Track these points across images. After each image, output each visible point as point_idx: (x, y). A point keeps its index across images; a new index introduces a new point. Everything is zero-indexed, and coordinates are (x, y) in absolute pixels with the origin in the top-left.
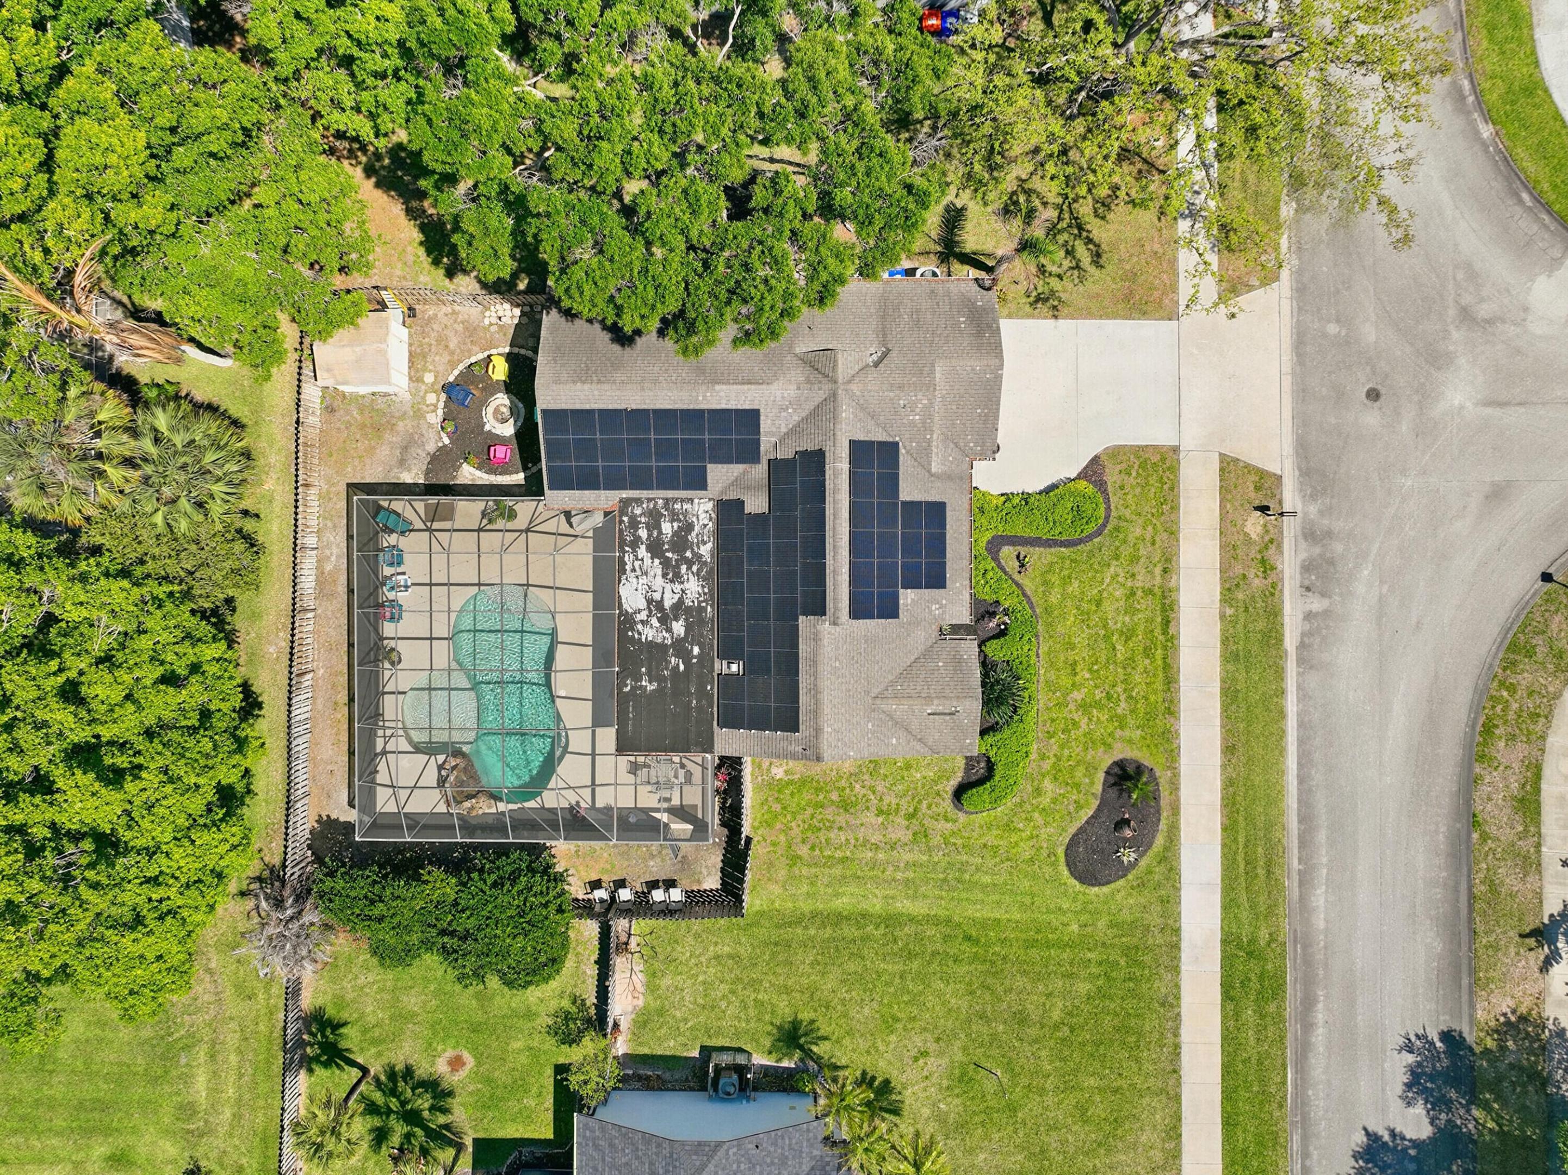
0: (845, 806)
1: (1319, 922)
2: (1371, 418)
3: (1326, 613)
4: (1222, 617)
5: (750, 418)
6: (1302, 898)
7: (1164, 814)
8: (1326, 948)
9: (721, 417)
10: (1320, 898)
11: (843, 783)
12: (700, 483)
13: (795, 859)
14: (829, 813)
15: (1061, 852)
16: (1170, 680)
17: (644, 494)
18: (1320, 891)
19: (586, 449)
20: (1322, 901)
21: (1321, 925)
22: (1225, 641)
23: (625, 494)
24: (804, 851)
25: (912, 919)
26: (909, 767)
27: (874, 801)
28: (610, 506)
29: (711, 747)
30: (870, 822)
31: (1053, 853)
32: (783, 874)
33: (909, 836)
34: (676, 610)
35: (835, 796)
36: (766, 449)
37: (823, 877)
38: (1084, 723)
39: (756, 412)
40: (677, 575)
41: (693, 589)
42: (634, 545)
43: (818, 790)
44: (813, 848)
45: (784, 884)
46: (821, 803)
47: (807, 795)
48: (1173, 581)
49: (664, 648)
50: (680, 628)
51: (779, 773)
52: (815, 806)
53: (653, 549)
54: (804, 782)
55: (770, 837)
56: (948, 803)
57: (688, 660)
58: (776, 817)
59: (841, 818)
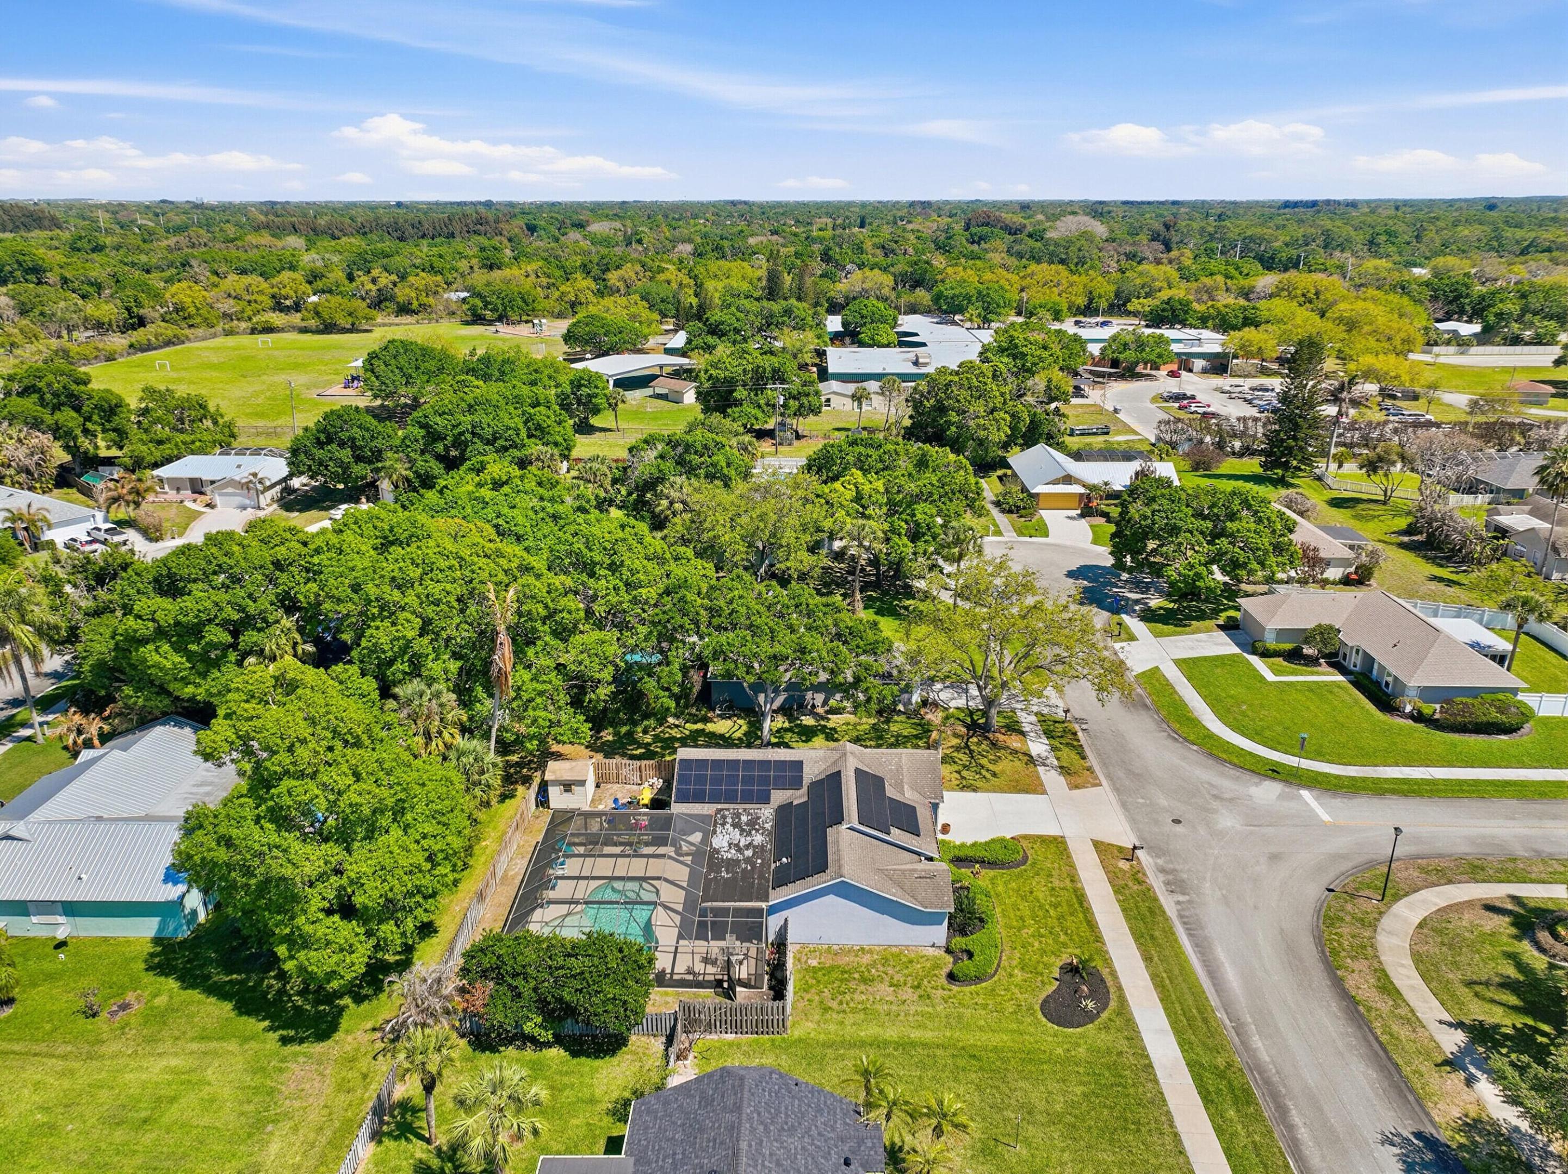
0: (864, 980)
1: (1265, 1057)
2: (1178, 829)
3: (1189, 902)
4: (1119, 901)
5: (798, 765)
6: (1242, 1043)
7: (1112, 990)
8: (1278, 1072)
9: (781, 764)
10: (1257, 1042)
11: (863, 969)
12: (766, 800)
13: (826, 1009)
14: (852, 985)
15: (1037, 1007)
16: (1092, 925)
17: (732, 806)
18: (1256, 1038)
19: (701, 779)
20: (1260, 1044)
21: (1267, 1059)
22: (1124, 910)
23: (719, 806)
24: (834, 1005)
25: (925, 1045)
26: (911, 962)
27: (887, 979)
28: (710, 812)
29: (766, 899)
30: (884, 990)
31: (1030, 1008)
32: (817, 1017)
33: (916, 997)
34: (747, 847)
35: (857, 976)
36: (806, 781)
37: (849, 1019)
38: (1036, 944)
39: (801, 762)
40: (749, 834)
41: (758, 839)
42: (723, 825)
43: (843, 972)
44: (841, 1003)
45: (818, 1023)
46: (846, 980)
47: (835, 975)
48: (1079, 885)
49: (738, 861)
50: (749, 853)
51: (814, 963)
52: (842, 981)
53: (735, 826)
54: (833, 968)
55: (807, 997)
56: (943, 981)
57: (753, 865)
58: (811, 987)
59: (862, 987)
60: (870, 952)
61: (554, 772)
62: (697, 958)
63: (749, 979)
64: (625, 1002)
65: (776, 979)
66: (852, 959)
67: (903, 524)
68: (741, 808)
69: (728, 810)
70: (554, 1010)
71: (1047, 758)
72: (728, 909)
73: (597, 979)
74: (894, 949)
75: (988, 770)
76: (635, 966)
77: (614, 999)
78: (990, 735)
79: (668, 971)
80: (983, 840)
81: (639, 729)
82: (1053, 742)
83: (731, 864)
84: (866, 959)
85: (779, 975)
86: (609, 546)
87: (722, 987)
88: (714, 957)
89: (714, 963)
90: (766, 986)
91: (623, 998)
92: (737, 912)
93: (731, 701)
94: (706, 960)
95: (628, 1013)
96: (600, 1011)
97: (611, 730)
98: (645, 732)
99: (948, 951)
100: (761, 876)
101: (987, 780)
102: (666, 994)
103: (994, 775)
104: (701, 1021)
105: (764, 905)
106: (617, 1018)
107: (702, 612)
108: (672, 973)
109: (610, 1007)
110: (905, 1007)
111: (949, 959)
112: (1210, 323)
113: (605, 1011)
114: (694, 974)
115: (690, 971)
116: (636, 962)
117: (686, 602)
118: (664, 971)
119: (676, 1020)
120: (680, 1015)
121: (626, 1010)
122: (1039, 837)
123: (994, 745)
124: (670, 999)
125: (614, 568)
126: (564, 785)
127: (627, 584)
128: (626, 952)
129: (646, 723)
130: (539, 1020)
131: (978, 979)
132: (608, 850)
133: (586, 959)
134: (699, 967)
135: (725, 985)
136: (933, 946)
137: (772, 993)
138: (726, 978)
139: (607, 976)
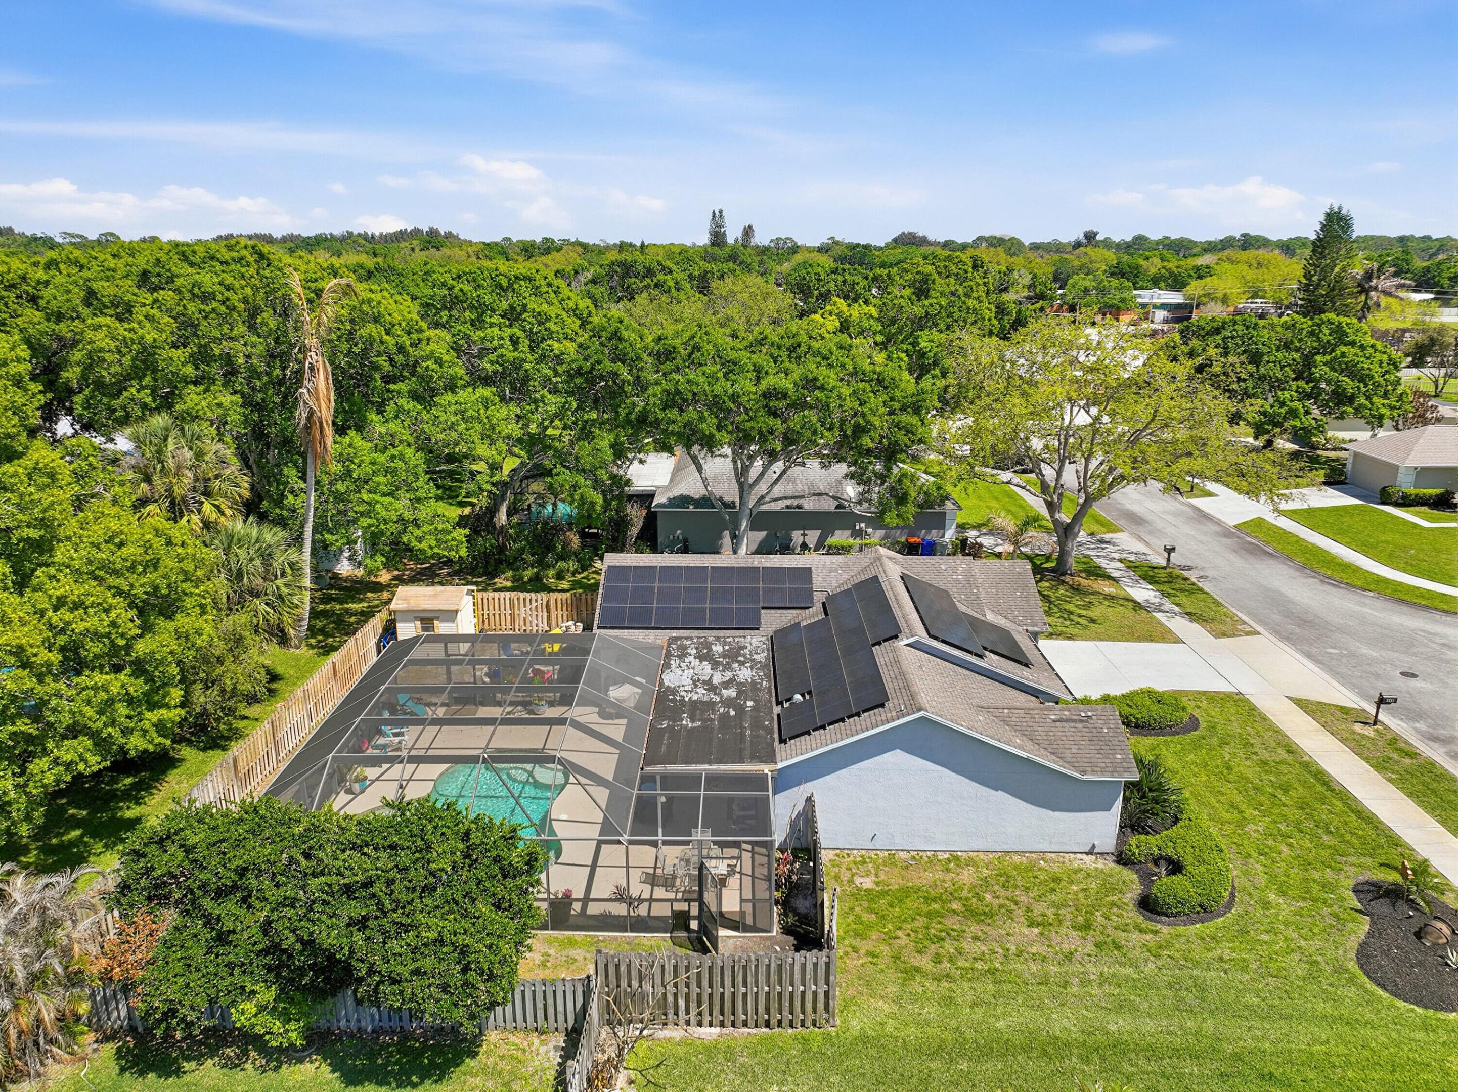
0: (971, 914)
2: (1418, 683)
4: (1391, 780)
5: (806, 573)
9: (776, 573)
11: (965, 894)
12: (752, 624)
13: (910, 973)
14: (953, 924)
15: (1353, 966)
17: (696, 634)
19: (644, 594)
23: (675, 634)
24: (925, 962)
26: (1057, 880)
27: (1019, 912)
28: (659, 642)
29: (771, 758)
30: (1021, 931)
31: (1339, 970)
32: (892, 989)
33: (1090, 948)
34: (727, 685)
35: (955, 906)
36: (819, 597)
37: (964, 992)
38: (1285, 849)
39: (809, 570)
40: (728, 667)
41: (745, 674)
42: (682, 657)
43: (928, 900)
44: (937, 959)
45: (898, 1001)
46: (937, 914)
47: (911, 904)
48: (1306, 758)
49: (711, 705)
50: (732, 692)
51: (868, 883)
52: (929, 915)
53: (701, 658)
54: (905, 893)
55: (864, 946)
56: (1134, 916)
57: (740, 709)
58: (869, 927)
59: (974, 928)
60: (971, 862)
61: (405, 599)
62: (636, 875)
63: (742, 913)
64: (464, 951)
65: (796, 913)
66: (939, 875)
67: (903, 355)
68: (711, 635)
69: (691, 638)
70: (302, 971)
71: (1161, 604)
72: (696, 778)
73: (404, 897)
74: (1017, 859)
75: (1080, 616)
76: (496, 869)
77: (440, 941)
78: (1068, 579)
79: (578, 893)
80: (1118, 693)
81: (551, 572)
82: (1161, 587)
83: (697, 708)
84: (967, 876)
85: (802, 905)
86: (505, 283)
87: (687, 928)
88: (668, 870)
89: (668, 882)
90: (776, 929)
91: (461, 940)
92: (714, 780)
93: (685, 541)
94: (652, 880)
95: (472, 976)
96: (404, 971)
97: (510, 574)
98: (560, 576)
99: (1122, 859)
100: (757, 724)
101: (1085, 627)
102: (571, 943)
103: (1093, 621)
104: (644, 997)
105: (766, 769)
106: (445, 988)
107: (645, 357)
108: (586, 900)
109: (428, 963)
110: (1076, 968)
111: (1129, 875)
112: (1162, 284)
113: (416, 972)
114: (630, 902)
115: (621, 896)
116: (497, 860)
117: (620, 339)
118: (567, 895)
119: (587, 994)
120: (597, 984)
121: (465, 970)
122: (1205, 693)
123: (1076, 589)
124: (578, 953)
125: (513, 316)
126: (422, 620)
127: (530, 334)
128: (476, 838)
129: (561, 564)
130: (268, 995)
131: (1205, 912)
132: (484, 712)
133: (383, 855)
134: (638, 889)
135: (694, 925)
136: (1090, 853)
137: (791, 940)
138: (695, 911)
139: (429, 889)
